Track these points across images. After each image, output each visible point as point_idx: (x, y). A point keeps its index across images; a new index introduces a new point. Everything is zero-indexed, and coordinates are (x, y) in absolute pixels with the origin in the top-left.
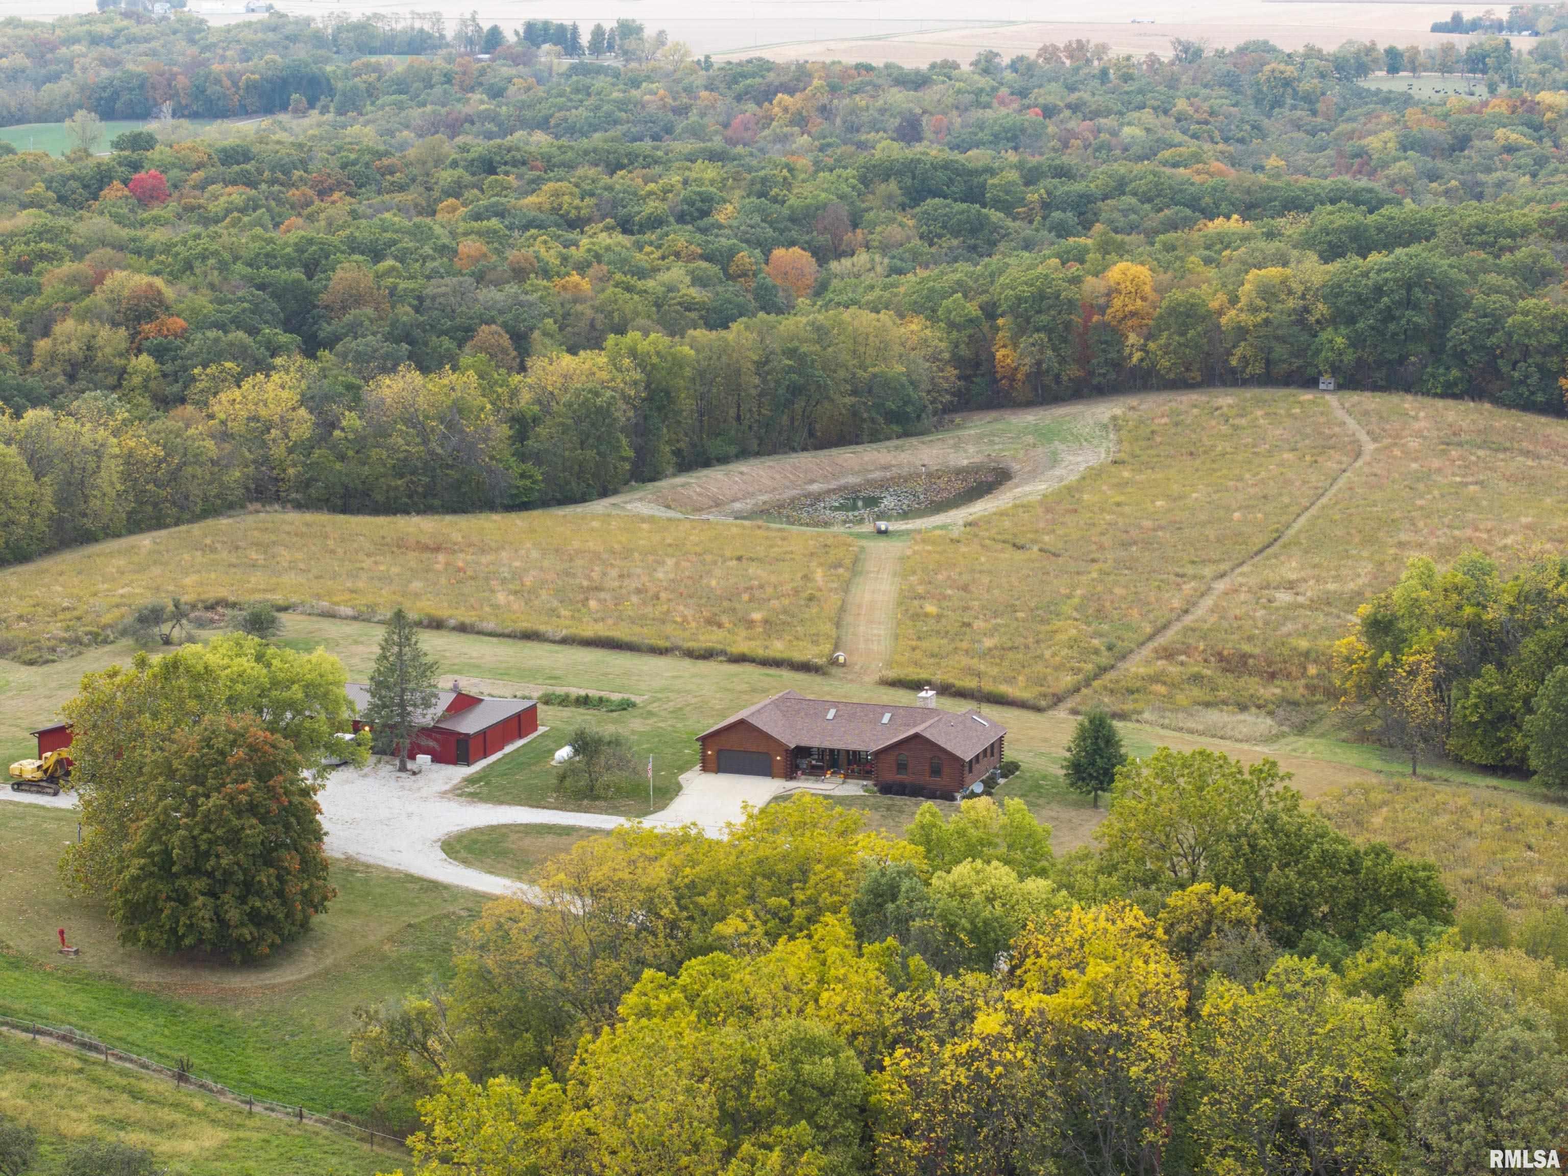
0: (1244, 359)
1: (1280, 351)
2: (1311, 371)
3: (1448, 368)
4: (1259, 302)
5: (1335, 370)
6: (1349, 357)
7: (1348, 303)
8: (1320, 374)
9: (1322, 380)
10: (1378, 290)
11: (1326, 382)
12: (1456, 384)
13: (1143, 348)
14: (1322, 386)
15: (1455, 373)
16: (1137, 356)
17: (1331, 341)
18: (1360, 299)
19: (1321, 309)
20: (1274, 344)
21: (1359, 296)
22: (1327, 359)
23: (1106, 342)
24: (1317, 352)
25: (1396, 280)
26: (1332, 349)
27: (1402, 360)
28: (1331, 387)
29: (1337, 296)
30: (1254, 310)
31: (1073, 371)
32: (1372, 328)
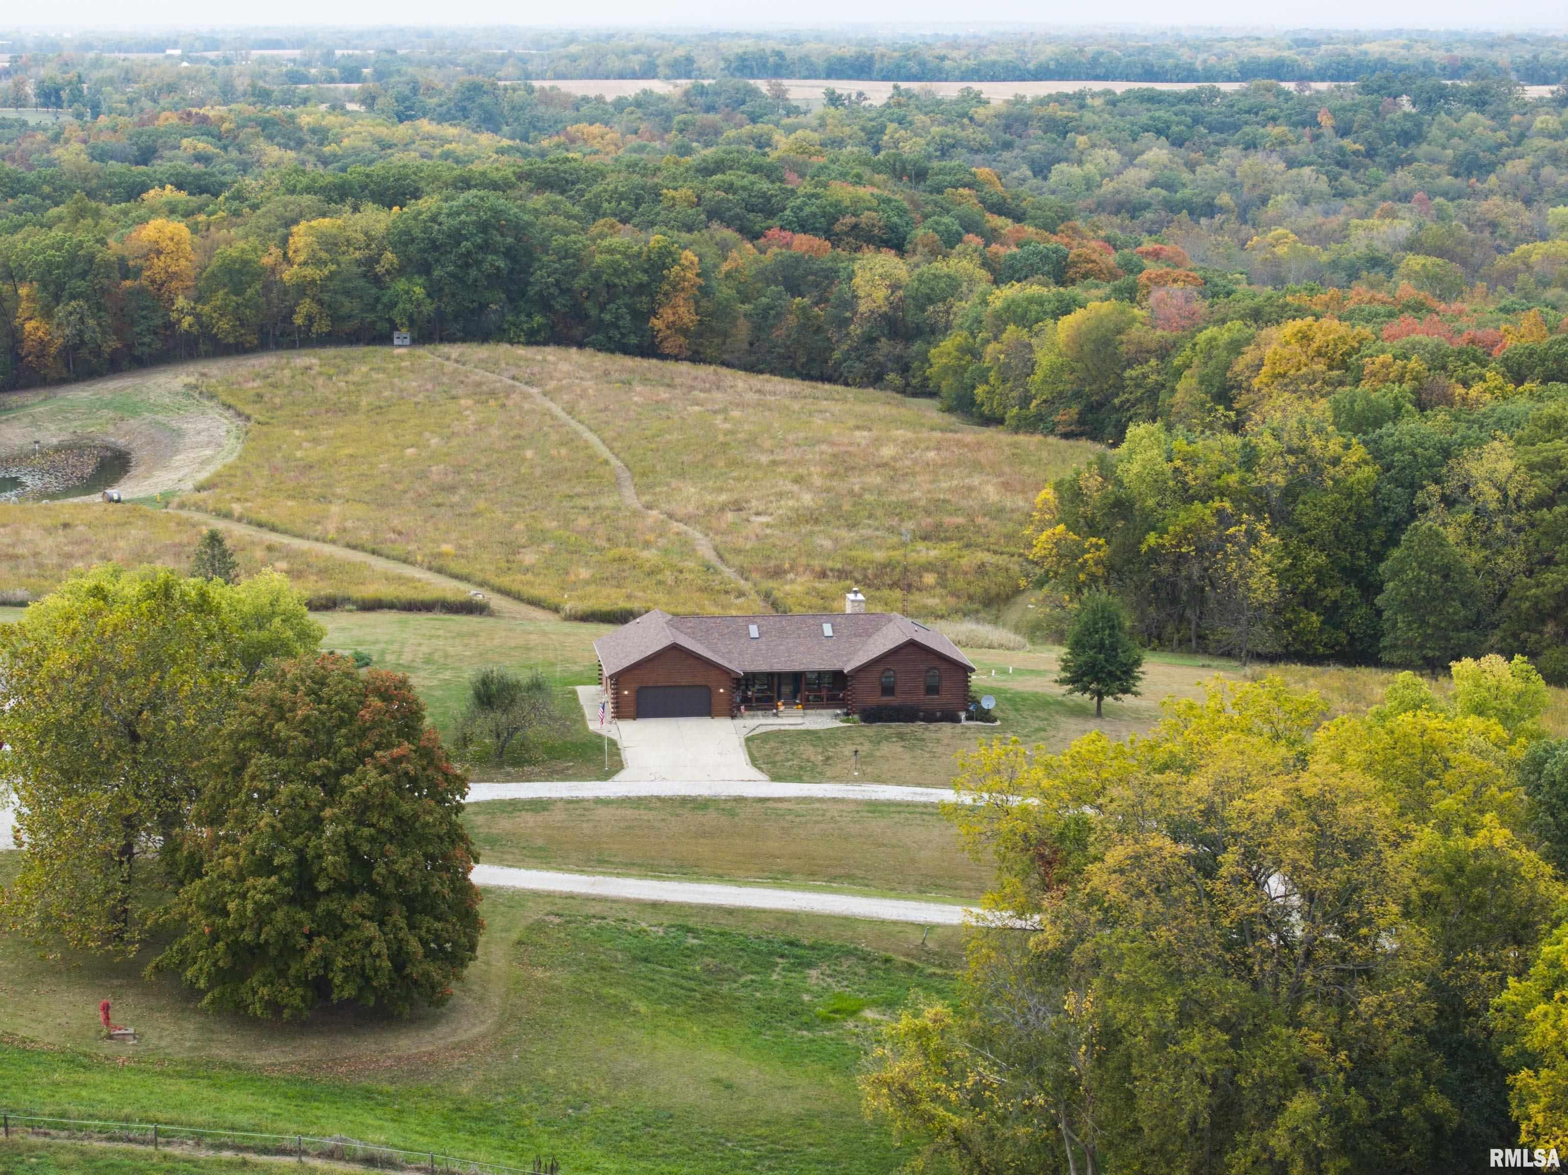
0: (310, 318)
1: (348, 305)
2: (382, 326)
3: (529, 315)
4: (324, 255)
5: (412, 322)
6: (428, 308)
7: (420, 251)
8: (394, 327)
9: (396, 334)
10: (456, 236)
11: (402, 336)
12: (539, 331)
13: (192, 312)
14: (396, 342)
15: (538, 319)
16: (187, 321)
17: (407, 292)
18: (434, 246)
19: (390, 257)
20: (342, 298)
21: (433, 242)
22: (404, 310)
23: (147, 308)
24: (393, 305)
25: (473, 223)
26: (410, 300)
27: (483, 307)
28: (407, 341)
29: (406, 244)
30: (319, 263)
31: (113, 344)
32: (452, 275)
